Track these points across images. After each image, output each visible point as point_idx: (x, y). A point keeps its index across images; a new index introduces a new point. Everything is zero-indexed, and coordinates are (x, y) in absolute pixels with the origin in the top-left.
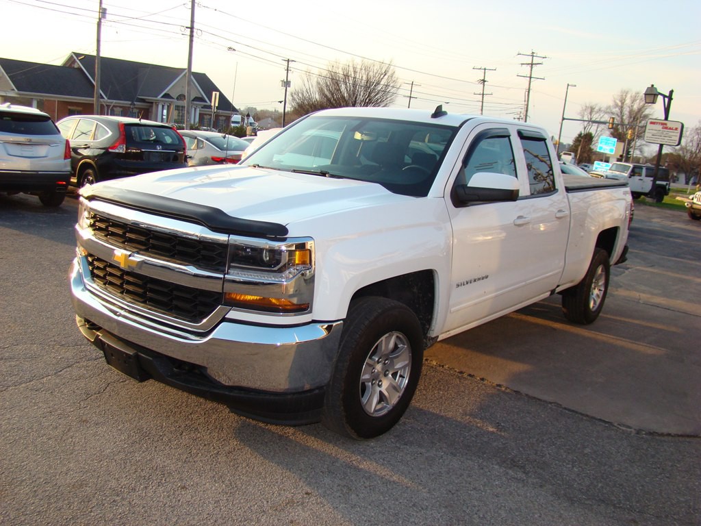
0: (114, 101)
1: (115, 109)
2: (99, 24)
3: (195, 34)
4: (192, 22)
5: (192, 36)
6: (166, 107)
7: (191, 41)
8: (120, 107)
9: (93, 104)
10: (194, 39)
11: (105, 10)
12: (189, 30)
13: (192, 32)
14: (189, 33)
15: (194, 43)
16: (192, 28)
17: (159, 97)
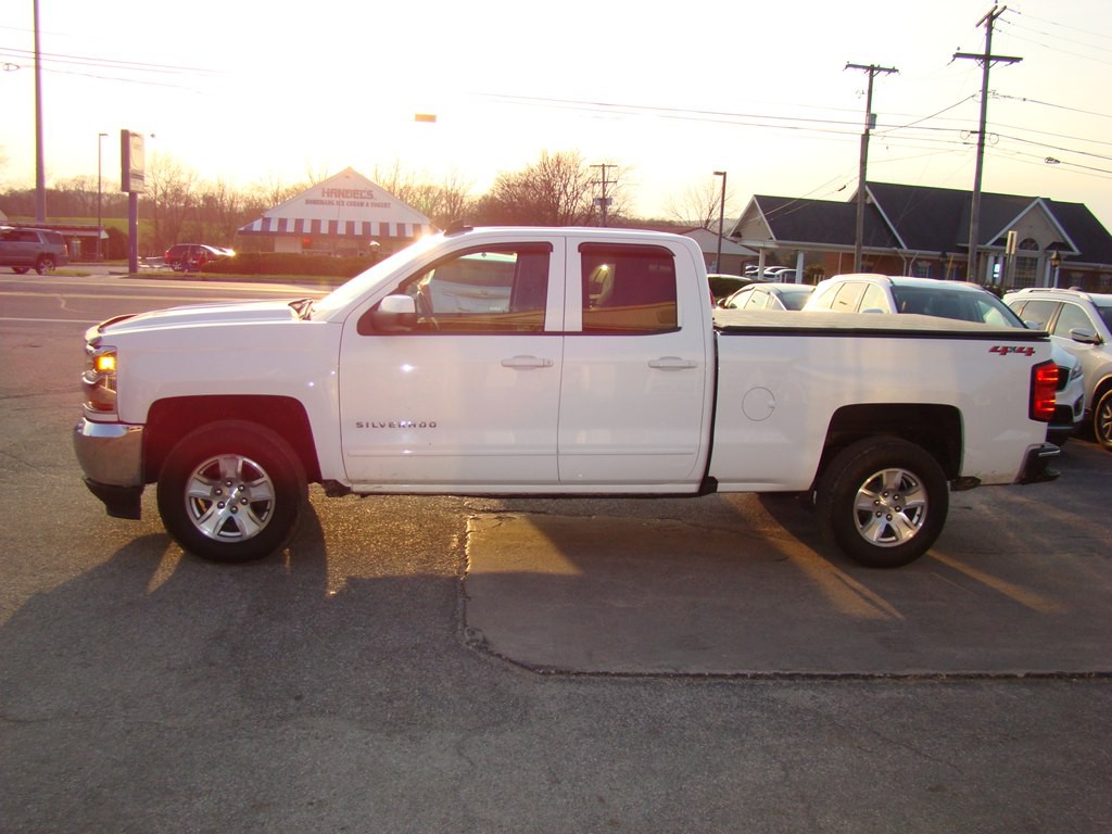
0: (918, 252)
1: (920, 264)
2: (865, 138)
3: (986, 141)
4: (983, 122)
5: (981, 145)
6: (1001, 259)
7: (981, 153)
8: (928, 260)
9: (853, 255)
10: (986, 149)
11: (875, 116)
12: (977, 135)
13: (982, 139)
14: (977, 141)
15: (985, 155)
16: (982, 132)
17: (989, 244)
